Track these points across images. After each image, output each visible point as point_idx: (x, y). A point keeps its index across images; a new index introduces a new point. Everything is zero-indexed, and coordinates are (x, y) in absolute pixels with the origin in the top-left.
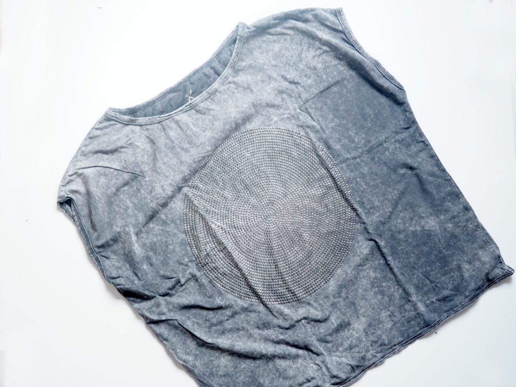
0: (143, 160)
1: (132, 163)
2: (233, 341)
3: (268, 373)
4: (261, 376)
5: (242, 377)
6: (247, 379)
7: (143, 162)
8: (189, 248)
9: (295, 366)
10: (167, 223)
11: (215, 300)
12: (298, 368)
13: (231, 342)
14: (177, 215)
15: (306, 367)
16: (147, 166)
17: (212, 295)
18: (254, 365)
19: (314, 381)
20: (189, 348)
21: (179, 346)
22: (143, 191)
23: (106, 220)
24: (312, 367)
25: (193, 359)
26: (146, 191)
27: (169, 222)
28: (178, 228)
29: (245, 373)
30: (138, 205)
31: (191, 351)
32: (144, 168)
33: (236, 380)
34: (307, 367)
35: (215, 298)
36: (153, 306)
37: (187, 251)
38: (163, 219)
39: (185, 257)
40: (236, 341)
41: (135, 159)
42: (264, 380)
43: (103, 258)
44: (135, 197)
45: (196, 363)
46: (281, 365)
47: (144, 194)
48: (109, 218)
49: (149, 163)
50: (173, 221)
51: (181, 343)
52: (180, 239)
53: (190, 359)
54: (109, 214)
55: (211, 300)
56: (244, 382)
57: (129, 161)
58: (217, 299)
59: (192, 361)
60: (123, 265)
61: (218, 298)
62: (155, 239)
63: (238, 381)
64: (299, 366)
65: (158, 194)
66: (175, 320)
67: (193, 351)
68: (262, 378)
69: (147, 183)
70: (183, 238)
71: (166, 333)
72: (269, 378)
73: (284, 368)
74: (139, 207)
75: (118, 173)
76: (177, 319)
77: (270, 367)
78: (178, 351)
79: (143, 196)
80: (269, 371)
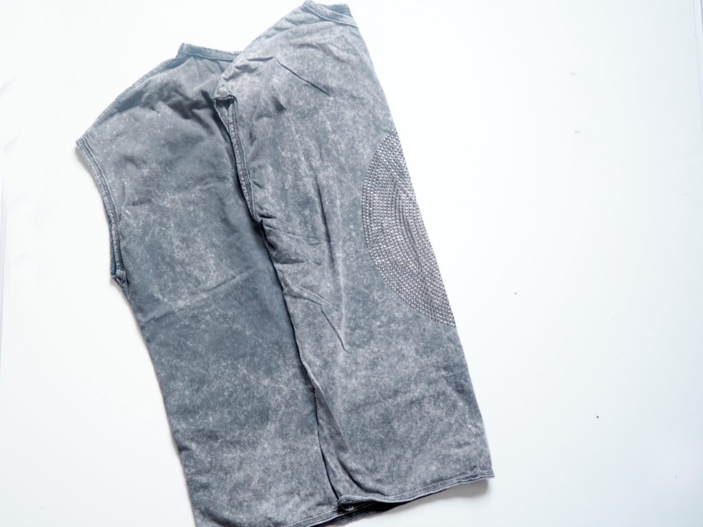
0: (332, 73)
1: (317, 71)
2: (377, 358)
3: (407, 417)
4: (397, 419)
5: (371, 412)
6: (377, 417)
7: (331, 75)
8: (361, 213)
9: (447, 420)
10: (345, 170)
11: (372, 293)
12: (451, 424)
13: (374, 359)
14: (361, 164)
15: (461, 425)
16: (335, 81)
17: (370, 285)
18: (393, 402)
19: (466, 448)
20: (321, 349)
21: (309, 340)
22: (321, 113)
23: (269, 135)
24: (470, 429)
25: (321, 365)
26: (326, 113)
27: (347, 170)
28: (356, 182)
29: (377, 408)
30: (311, 131)
31: (323, 353)
32: (331, 83)
33: (363, 413)
34: (463, 426)
35: (373, 291)
36: (300, 272)
37: (356, 215)
38: (341, 163)
39: (351, 222)
40: (382, 359)
41: (323, 67)
42: (399, 426)
43: (256, 186)
44: (310, 118)
45: (323, 371)
46: (429, 413)
47: (323, 116)
48: (274, 133)
49: (339, 78)
50: (353, 170)
51: (314, 338)
52: (353, 197)
53: (318, 363)
54: (274, 127)
55: (366, 291)
56: (371, 420)
57: (314, 67)
58: (375, 293)
59: (320, 367)
60: (277, 202)
61: (377, 292)
62: (325, 182)
63: (365, 416)
64: (453, 422)
65: (346, 125)
66: (318, 304)
67: (325, 355)
68: (398, 422)
69: (330, 104)
70: (358, 197)
71: (300, 316)
72: (407, 425)
73: (432, 418)
74: (313, 134)
75: (293, 78)
76: (322, 303)
77: (413, 411)
78: (306, 346)
79: (320, 120)
80: (409, 415)
